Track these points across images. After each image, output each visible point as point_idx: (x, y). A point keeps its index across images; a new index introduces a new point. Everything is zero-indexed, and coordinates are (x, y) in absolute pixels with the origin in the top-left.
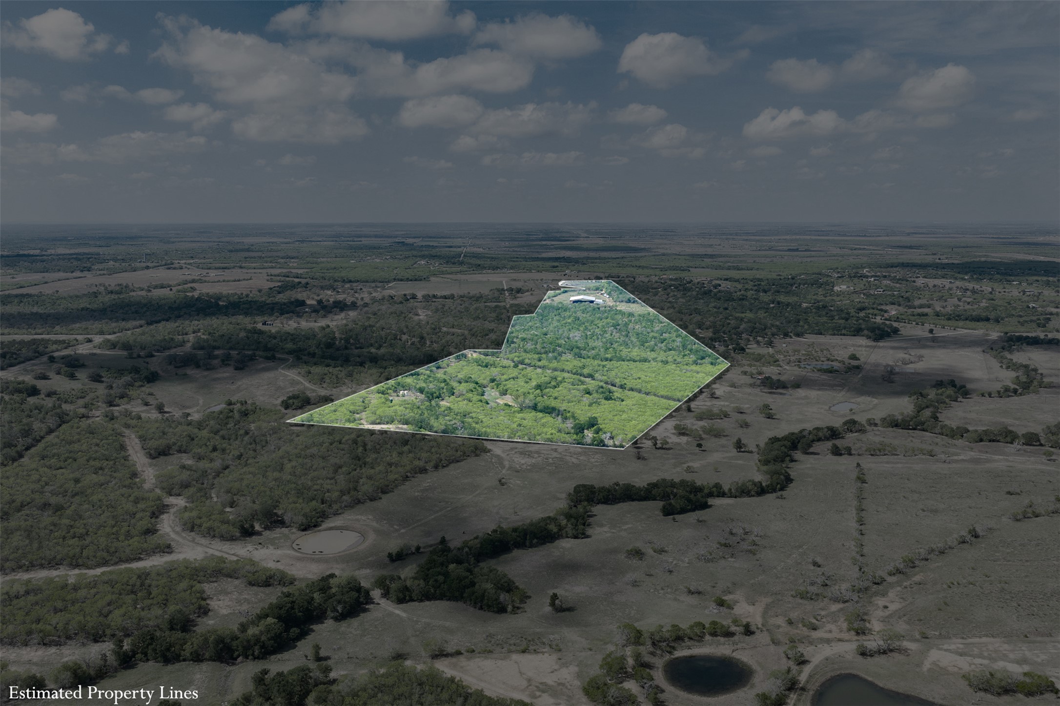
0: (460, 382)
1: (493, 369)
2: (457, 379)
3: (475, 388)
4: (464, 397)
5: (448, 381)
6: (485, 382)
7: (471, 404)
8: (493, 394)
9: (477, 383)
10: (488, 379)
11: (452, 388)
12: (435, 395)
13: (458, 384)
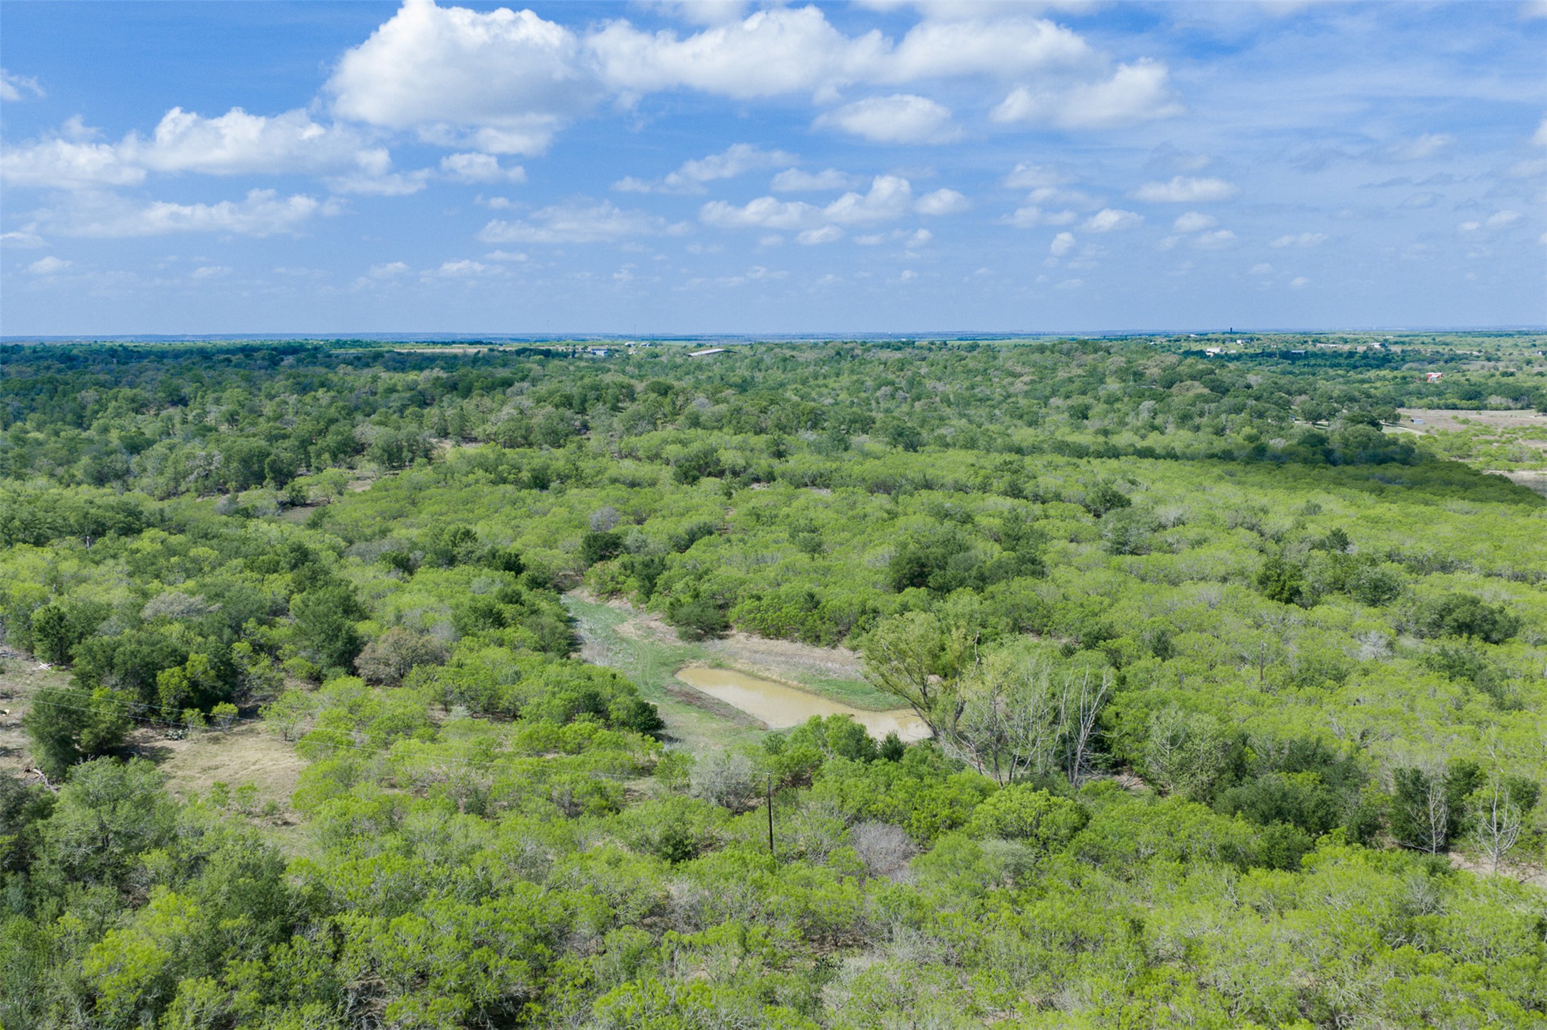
0: (404, 565)
1: (573, 493)
2: (386, 546)
3: (514, 599)
4: (444, 675)
5: (327, 558)
6: (559, 559)
7: (511, 735)
8: (628, 629)
9: (513, 565)
10: (576, 539)
11: (350, 608)
12: (169, 678)
13: (392, 579)
